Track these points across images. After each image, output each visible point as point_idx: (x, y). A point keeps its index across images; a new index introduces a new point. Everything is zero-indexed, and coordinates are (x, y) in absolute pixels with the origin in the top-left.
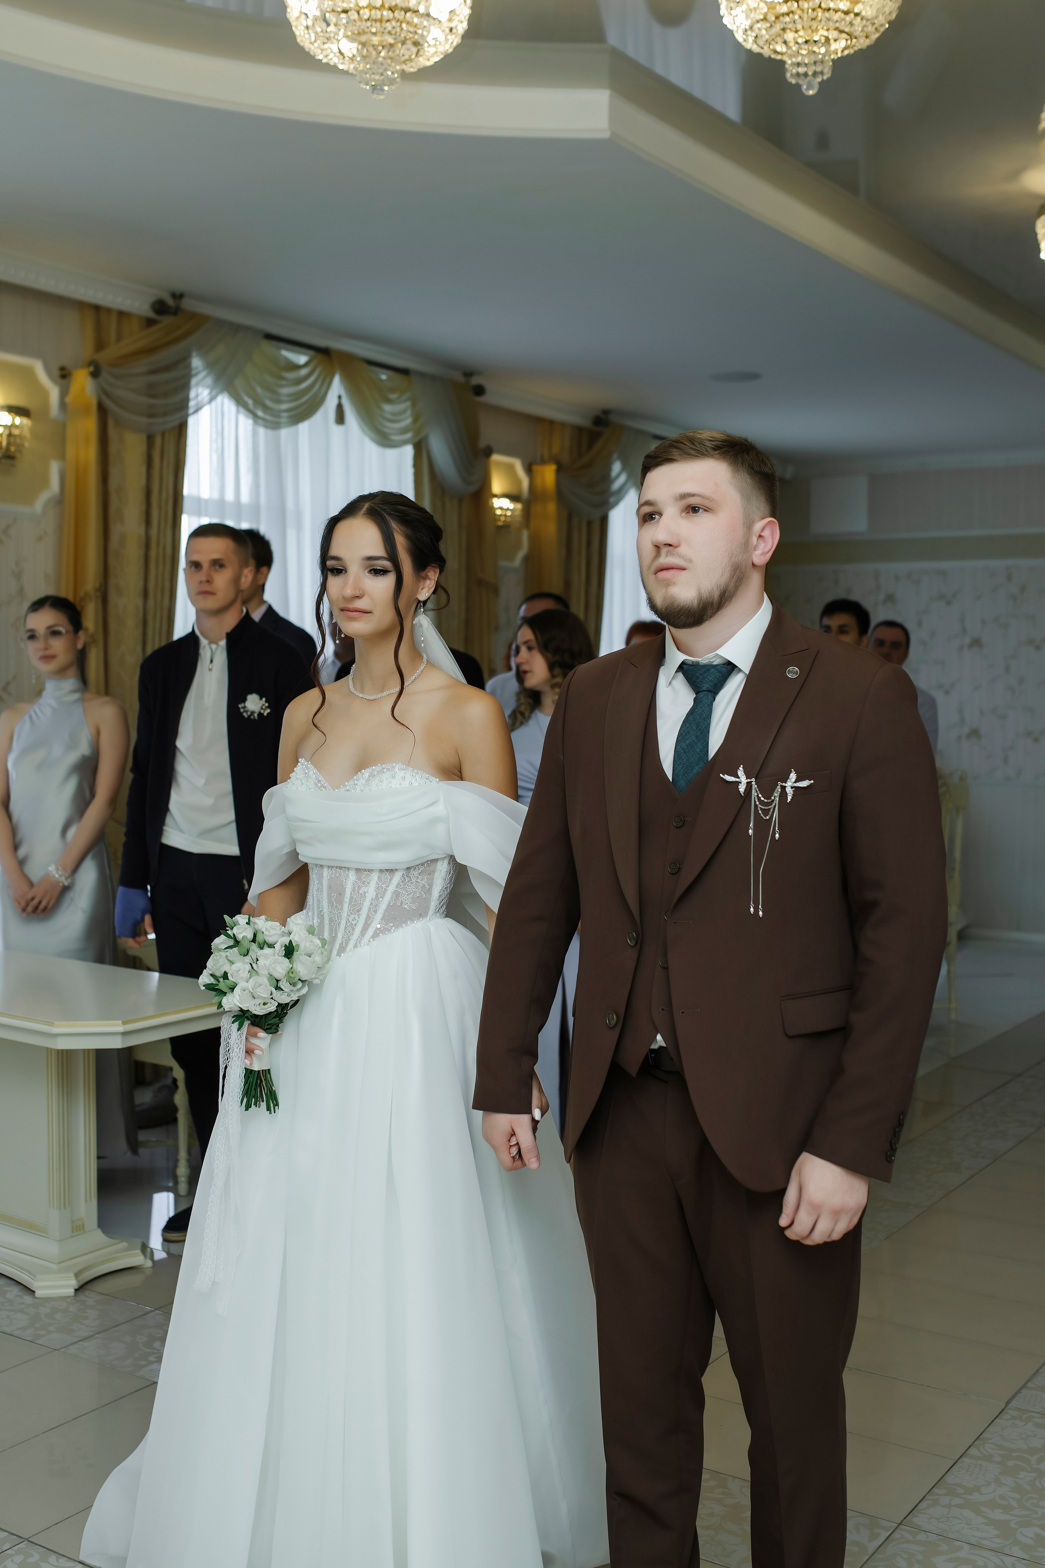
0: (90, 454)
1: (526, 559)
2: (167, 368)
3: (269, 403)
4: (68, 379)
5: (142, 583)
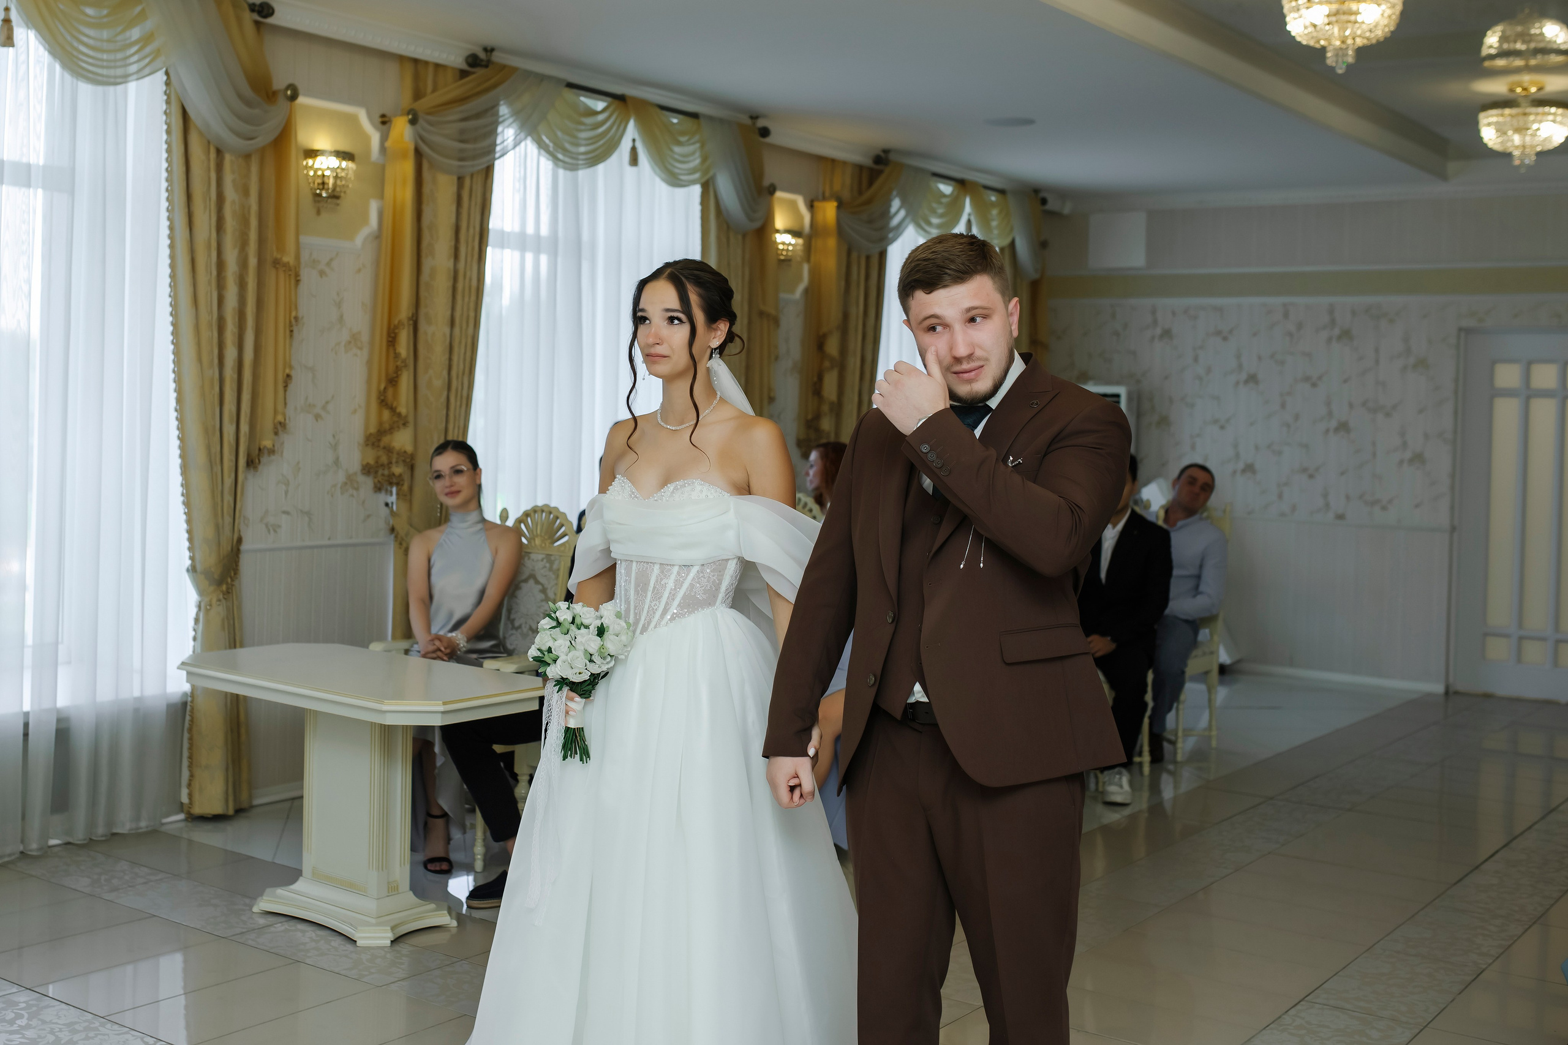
0: (407, 194)
1: (806, 291)
2: (478, 116)
3: (568, 146)
4: (387, 125)
5: (449, 313)
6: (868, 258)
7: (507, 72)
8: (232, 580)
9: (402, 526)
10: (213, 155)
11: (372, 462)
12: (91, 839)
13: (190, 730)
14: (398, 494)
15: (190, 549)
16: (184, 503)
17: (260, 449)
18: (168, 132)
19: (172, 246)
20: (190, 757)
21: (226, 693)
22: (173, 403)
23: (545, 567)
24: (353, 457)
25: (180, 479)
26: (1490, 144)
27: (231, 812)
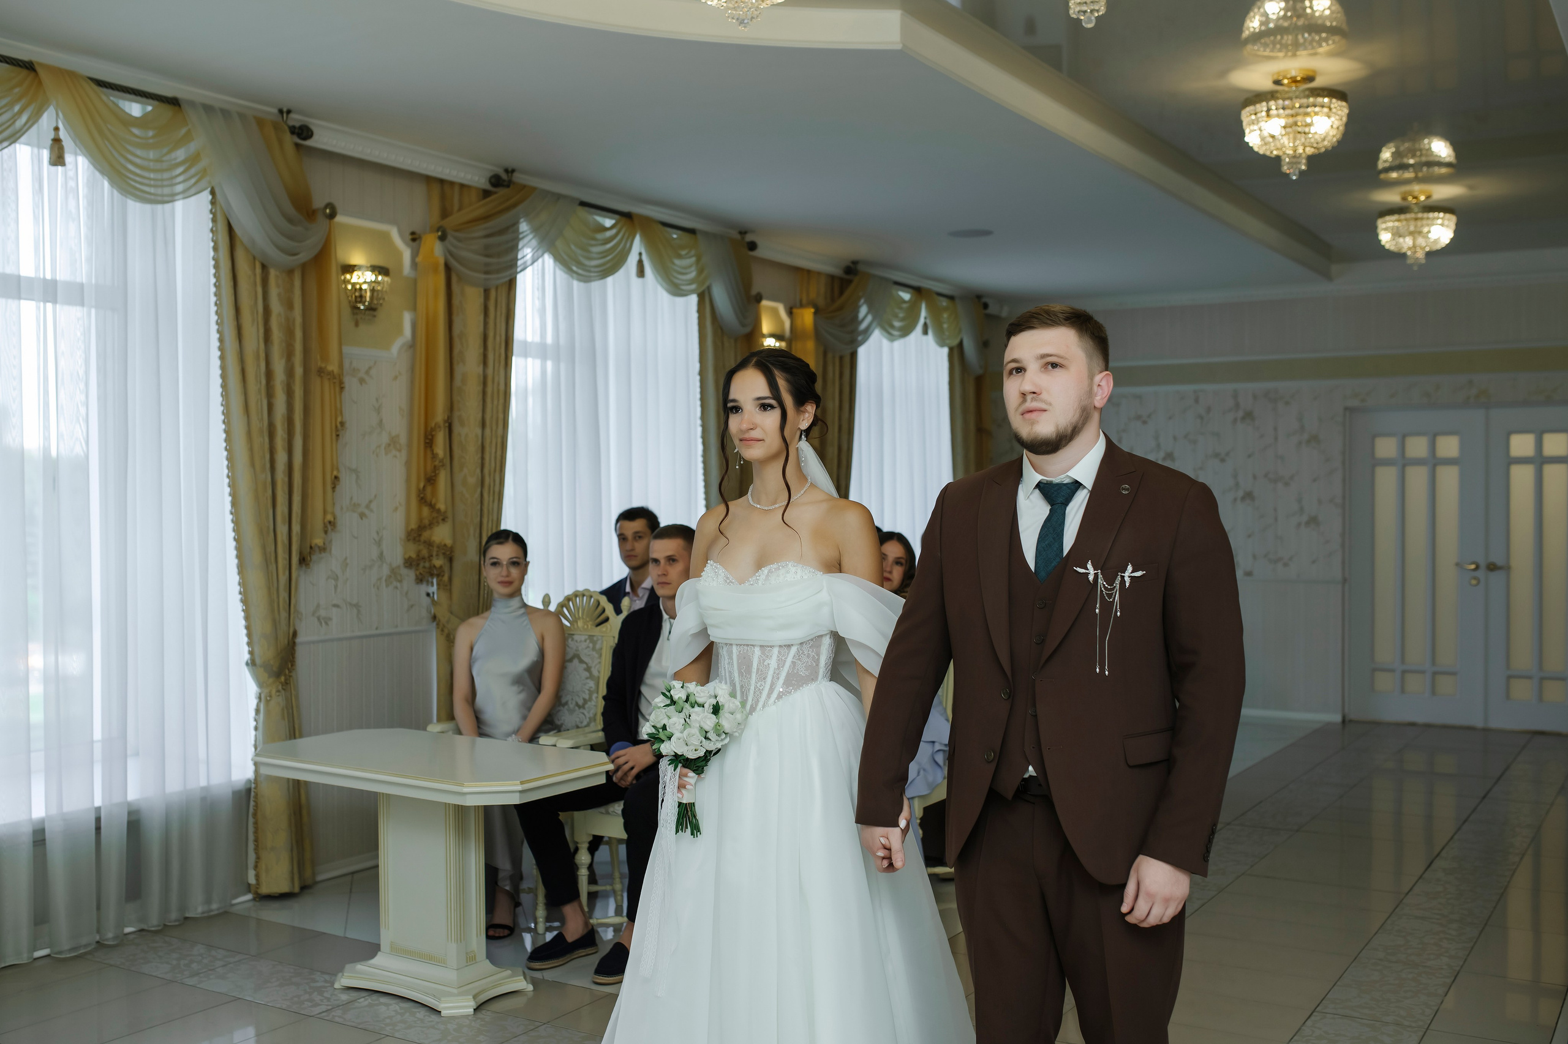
0: (439, 305)
2: (501, 232)
3: (582, 260)
4: (418, 242)
5: (480, 415)
6: (841, 358)
7: (526, 191)
8: (290, 672)
9: (443, 613)
10: (258, 270)
11: (414, 556)
12: (165, 925)
13: (255, 815)
14: (438, 584)
15: (249, 644)
16: (242, 601)
17: (311, 547)
18: (215, 249)
19: (222, 358)
20: (256, 840)
21: (288, 779)
22: (228, 507)
23: (588, 647)
24: (396, 552)
25: (237, 578)
26: (1387, 246)
27: (297, 890)
